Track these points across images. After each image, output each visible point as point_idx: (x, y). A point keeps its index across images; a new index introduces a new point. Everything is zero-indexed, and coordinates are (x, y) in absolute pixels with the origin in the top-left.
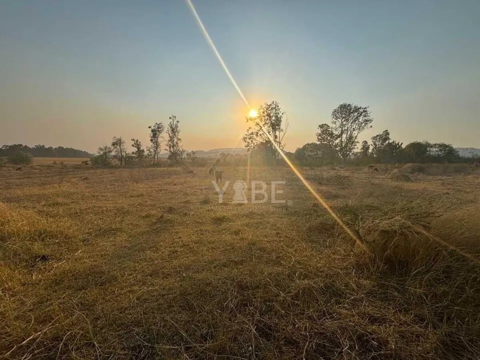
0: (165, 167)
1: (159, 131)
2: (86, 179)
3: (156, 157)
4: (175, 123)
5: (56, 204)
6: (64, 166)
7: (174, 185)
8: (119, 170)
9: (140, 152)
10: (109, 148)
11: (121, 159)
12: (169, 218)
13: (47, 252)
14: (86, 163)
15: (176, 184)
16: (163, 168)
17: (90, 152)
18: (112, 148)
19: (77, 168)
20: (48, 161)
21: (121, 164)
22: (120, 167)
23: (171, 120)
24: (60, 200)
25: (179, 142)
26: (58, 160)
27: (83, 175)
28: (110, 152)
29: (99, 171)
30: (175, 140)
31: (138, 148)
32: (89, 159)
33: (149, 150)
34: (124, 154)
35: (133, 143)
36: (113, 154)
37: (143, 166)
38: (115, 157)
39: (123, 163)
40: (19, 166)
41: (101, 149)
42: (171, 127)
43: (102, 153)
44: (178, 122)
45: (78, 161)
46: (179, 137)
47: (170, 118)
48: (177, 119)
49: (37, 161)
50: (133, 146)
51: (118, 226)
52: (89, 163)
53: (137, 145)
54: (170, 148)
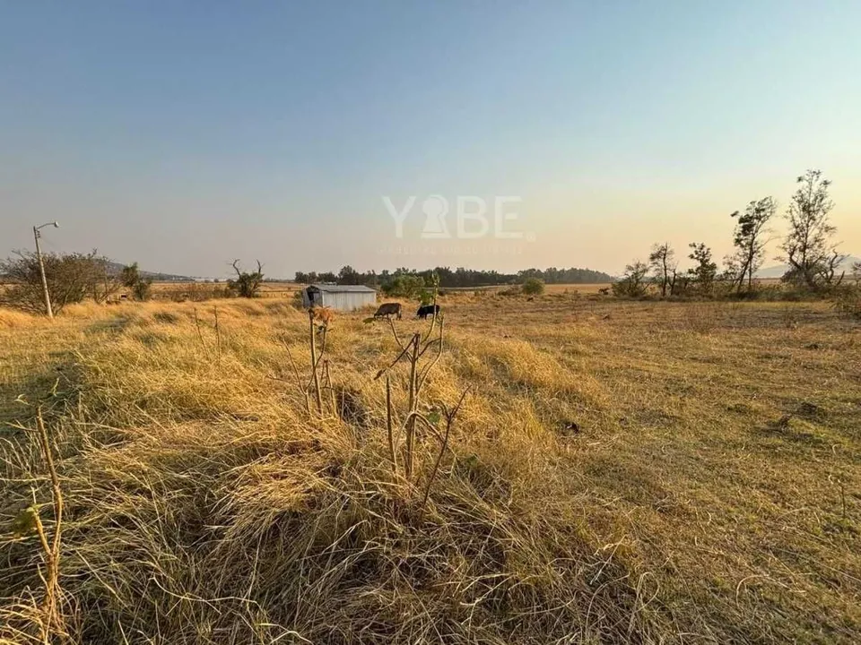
0: (771, 300)
1: (759, 218)
2: (608, 317)
3: (746, 277)
4: (815, 189)
5: (576, 353)
6: (577, 296)
7: (810, 348)
8: (661, 303)
9: (706, 269)
10: (644, 265)
11: (663, 283)
12: (810, 432)
13: (576, 419)
14: (604, 291)
15: (816, 347)
16: (767, 304)
17: (611, 274)
18: (649, 264)
19: (594, 299)
20: (558, 289)
21: (664, 294)
22: (661, 300)
23: (805, 183)
24: (581, 348)
25: (825, 236)
26: (571, 287)
27: (602, 311)
28: (645, 271)
29: (625, 305)
30: (813, 232)
31: (703, 262)
32: (610, 286)
33: (730, 264)
34: (670, 274)
35: (692, 251)
36: (650, 274)
37: (711, 297)
38: (653, 280)
39: (668, 292)
40: (529, 296)
41: (630, 268)
42: (799, 202)
43: (630, 274)
44: (826, 183)
45: (593, 289)
46: (830, 223)
47: (800, 179)
48: (822, 178)
49: (548, 289)
50: (692, 257)
51: (676, 412)
52: (610, 291)
53: (702, 255)
54: (792, 254)
